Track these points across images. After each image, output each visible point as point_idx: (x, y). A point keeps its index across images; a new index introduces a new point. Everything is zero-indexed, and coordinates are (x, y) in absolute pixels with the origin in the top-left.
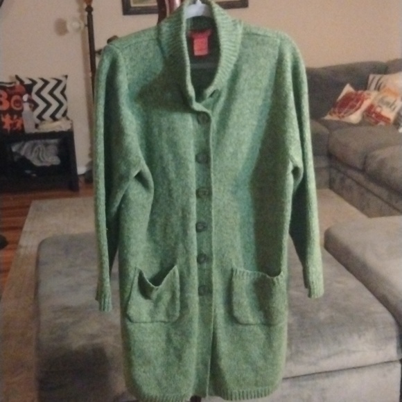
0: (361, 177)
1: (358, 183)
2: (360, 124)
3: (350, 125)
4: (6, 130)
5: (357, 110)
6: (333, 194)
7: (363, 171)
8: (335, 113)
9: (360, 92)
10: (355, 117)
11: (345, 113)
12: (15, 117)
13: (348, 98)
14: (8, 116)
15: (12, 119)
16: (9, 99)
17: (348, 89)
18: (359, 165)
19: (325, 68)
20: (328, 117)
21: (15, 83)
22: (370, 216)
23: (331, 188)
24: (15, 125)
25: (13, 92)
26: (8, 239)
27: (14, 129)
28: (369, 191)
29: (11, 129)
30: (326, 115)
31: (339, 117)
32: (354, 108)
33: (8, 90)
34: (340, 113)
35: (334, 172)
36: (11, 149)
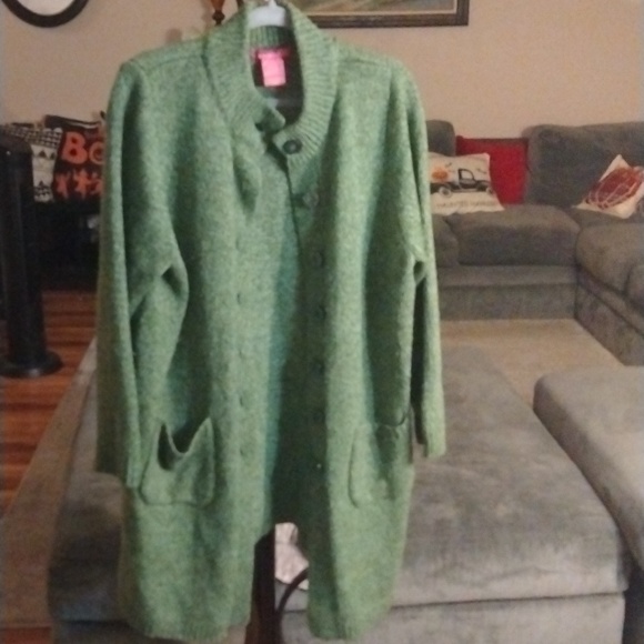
0: (620, 304)
1: (615, 312)
2: (632, 219)
3: (617, 220)
4: (80, 194)
5: (629, 196)
6: (579, 328)
7: (624, 294)
8: (593, 199)
9: (636, 169)
10: (625, 209)
11: (610, 201)
12: (95, 175)
13: (617, 177)
14: (83, 173)
15: (89, 177)
16: (87, 147)
17: (618, 163)
18: (618, 285)
19: (585, 128)
20: (583, 206)
21: (99, 122)
22: (626, 363)
23: (576, 317)
24: (92, 187)
25: (94, 136)
26: (64, 360)
27: (93, 193)
28: (631, 326)
29: (88, 194)
30: (580, 202)
31: (600, 206)
32: (625, 194)
33: (86, 133)
34: (601, 200)
35: (583, 292)
36: (86, 224)
